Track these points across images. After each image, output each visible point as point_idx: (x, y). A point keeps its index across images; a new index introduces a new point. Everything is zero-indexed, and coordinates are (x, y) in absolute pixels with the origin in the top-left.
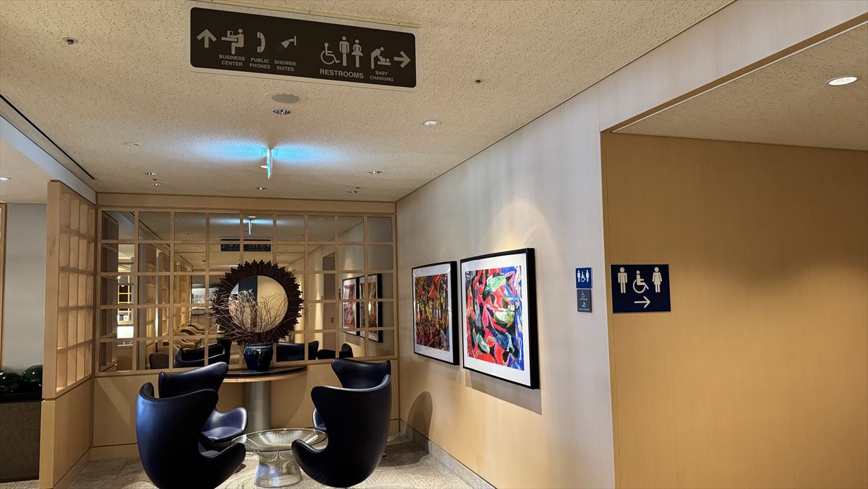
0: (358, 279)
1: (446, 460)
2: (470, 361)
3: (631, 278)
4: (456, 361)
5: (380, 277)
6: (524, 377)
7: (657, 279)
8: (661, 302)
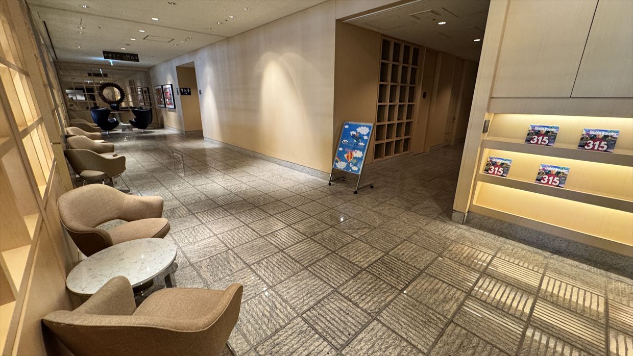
0: (142, 89)
1: (167, 127)
2: (167, 106)
3: (184, 90)
4: (165, 107)
5: (148, 88)
6: (173, 107)
7: (188, 90)
8: (189, 94)
